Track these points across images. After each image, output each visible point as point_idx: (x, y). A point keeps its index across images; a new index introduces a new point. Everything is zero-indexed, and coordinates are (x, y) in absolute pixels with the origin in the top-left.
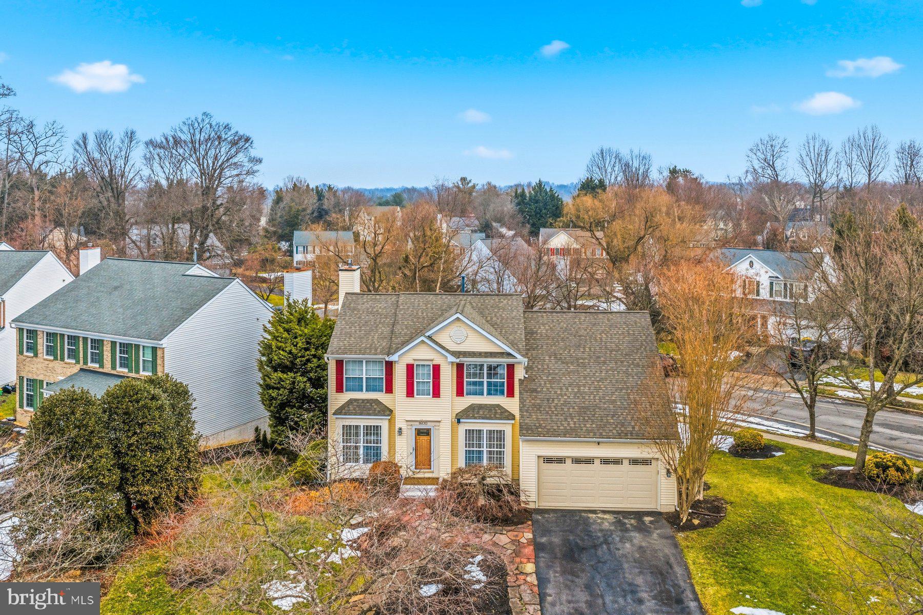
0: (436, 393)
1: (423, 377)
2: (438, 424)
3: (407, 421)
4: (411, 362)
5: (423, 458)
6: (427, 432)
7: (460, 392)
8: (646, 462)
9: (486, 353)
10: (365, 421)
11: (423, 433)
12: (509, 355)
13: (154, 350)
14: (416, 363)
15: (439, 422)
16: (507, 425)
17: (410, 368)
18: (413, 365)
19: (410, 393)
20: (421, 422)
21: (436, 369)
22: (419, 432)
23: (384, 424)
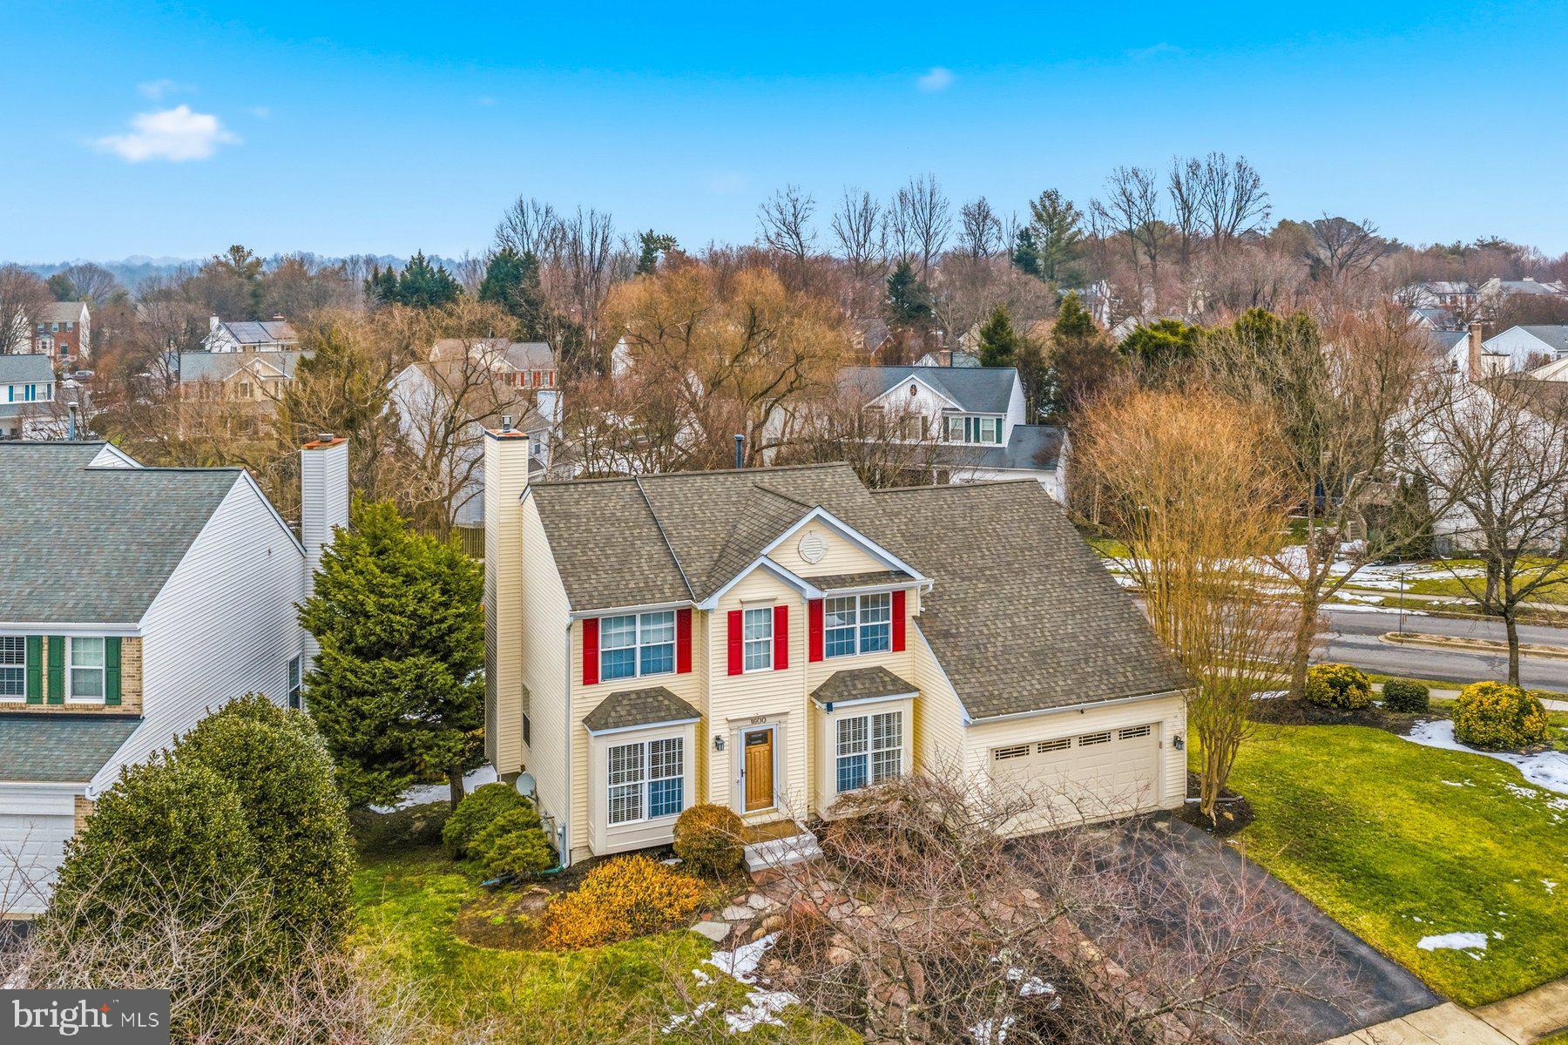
0: (781, 662)
1: (757, 634)
2: (782, 718)
3: (729, 721)
4: (736, 607)
5: (761, 785)
6: (764, 737)
7: (815, 655)
8: (1142, 731)
9: (861, 576)
10: (652, 733)
11: (759, 738)
12: (902, 574)
13: (114, 645)
14: (745, 608)
15: (786, 713)
16: (905, 702)
17: (735, 619)
18: (740, 612)
19: (735, 666)
20: (754, 720)
21: (781, 614)
22: (751, 739)
23: (686, 733)
